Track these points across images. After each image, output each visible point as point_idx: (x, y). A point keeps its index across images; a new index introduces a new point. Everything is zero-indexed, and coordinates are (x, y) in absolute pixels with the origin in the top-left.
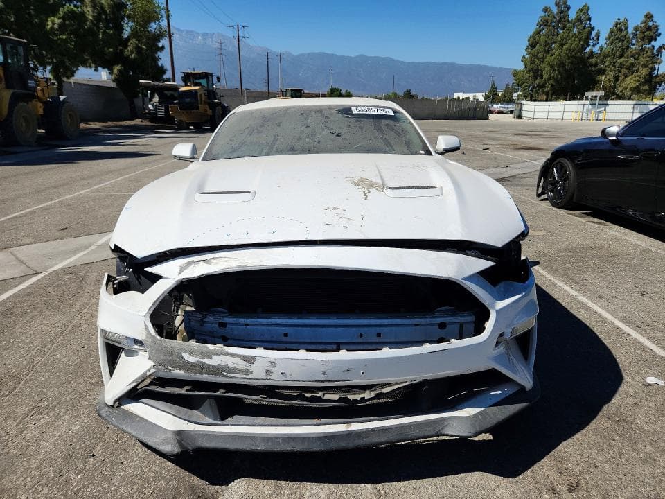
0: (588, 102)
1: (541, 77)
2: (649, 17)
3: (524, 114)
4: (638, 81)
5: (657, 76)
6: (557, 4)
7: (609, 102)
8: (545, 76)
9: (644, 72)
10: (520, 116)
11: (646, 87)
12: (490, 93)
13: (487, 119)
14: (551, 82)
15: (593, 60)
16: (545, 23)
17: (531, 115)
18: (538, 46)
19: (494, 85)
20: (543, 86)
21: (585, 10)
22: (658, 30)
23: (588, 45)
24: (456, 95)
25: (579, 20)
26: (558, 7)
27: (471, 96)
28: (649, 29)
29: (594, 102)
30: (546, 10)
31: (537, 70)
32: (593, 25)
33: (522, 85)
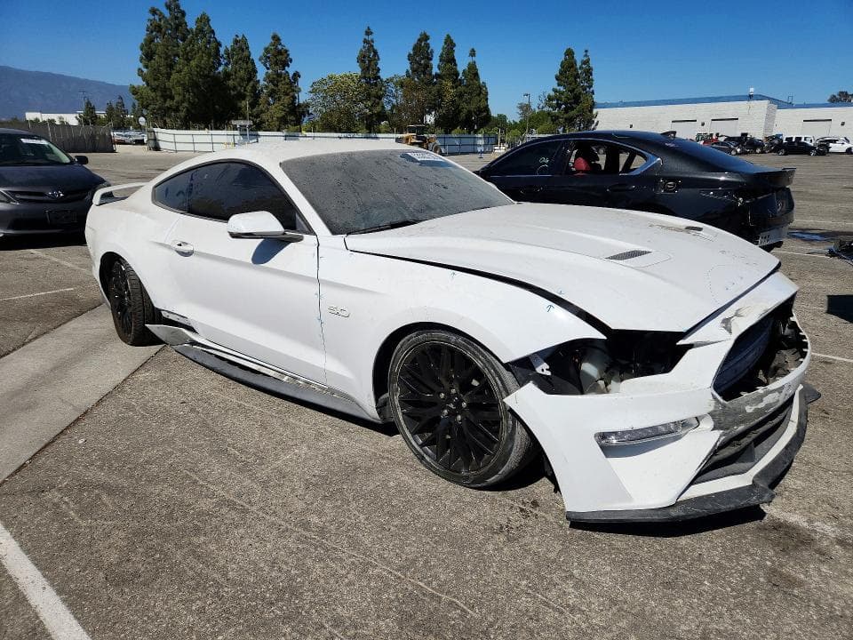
0: (237, 132)
1: (172, 98)
2: (276, 39)
3: (162, 145)
4: (282, 110)
5: (299, 105)
6: (168, 7)
7: (260, 133)
8: (177, 98)
9: (286, 100)
10: (157, 148)
11: (292, 118)
12: (86, 114)
13: (114, 151)
14: (185, 104)
15: (231, 83)
16: (156, 29)
17: (172, 146)
18: (156, 57)
19: (88, 103)
20: (177, 110)
21: (204, 20)
22: (288, 55)
23: (220, 64)
24: (30, 116)
25: (200, 30)
26: (170, 10)
27: (55, 117)
28: (280, 53)
29: (244, 133)
30: (154, 12)
31: (165, 89)
32: (218, 39)
33: (148, 106)
